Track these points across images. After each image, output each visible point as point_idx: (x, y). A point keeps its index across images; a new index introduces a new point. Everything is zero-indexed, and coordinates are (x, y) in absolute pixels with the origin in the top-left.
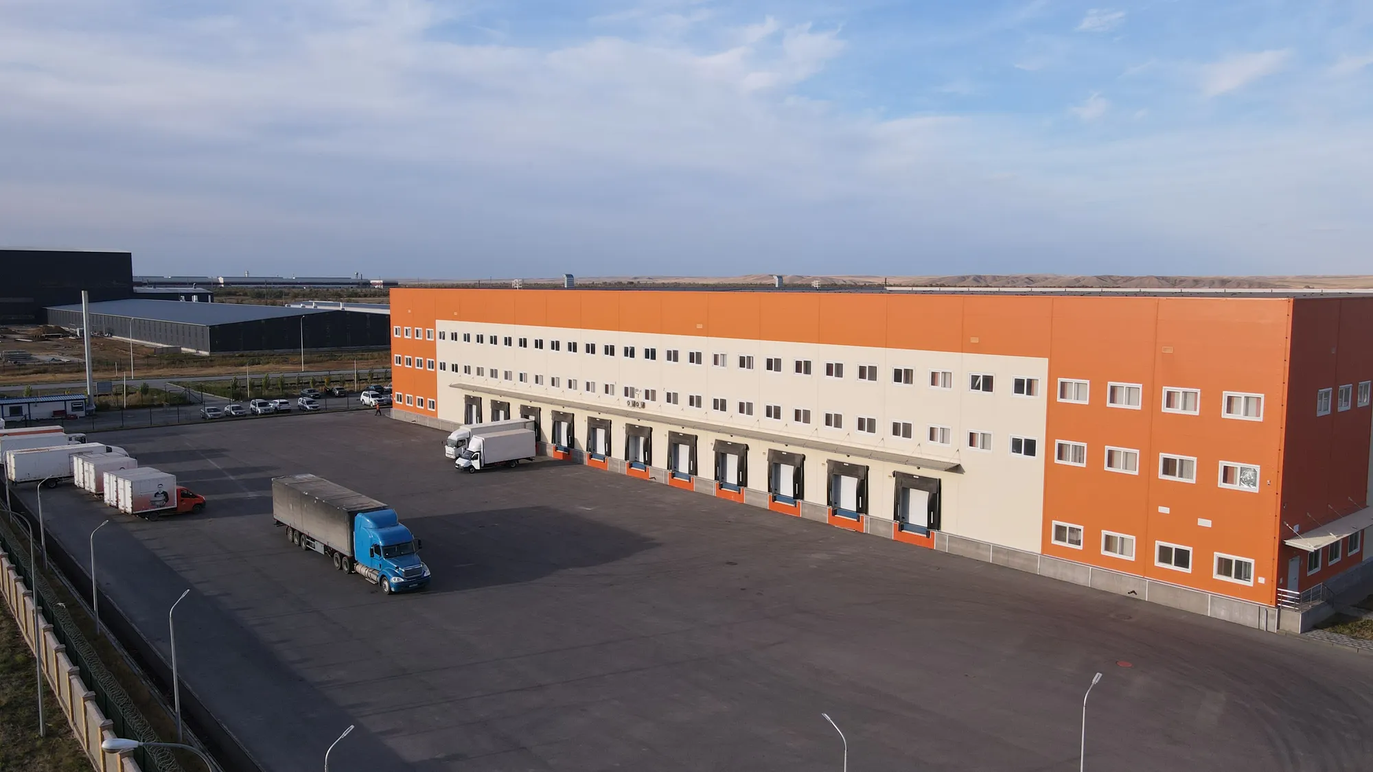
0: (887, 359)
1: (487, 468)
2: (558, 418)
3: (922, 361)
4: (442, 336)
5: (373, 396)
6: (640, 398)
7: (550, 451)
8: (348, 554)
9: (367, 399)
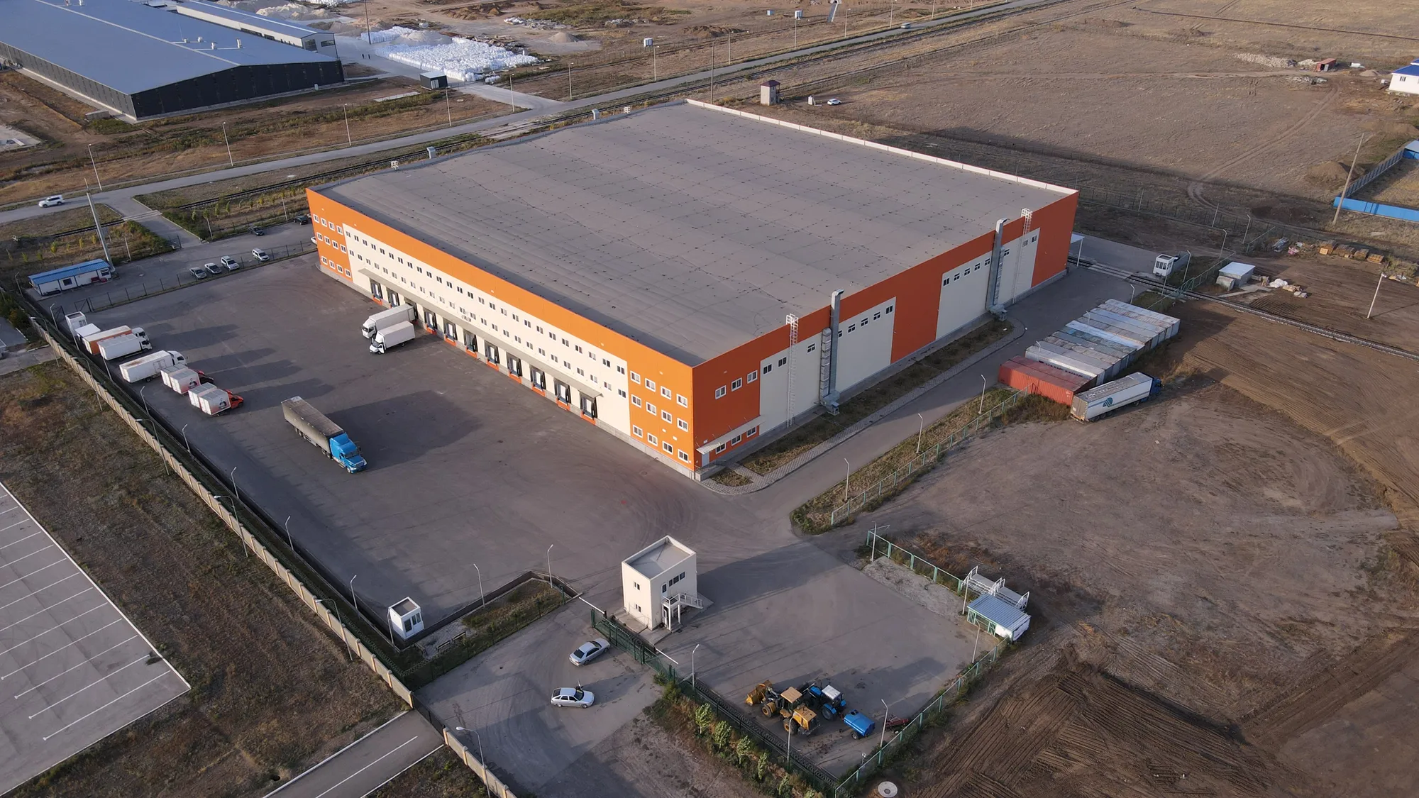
0: (572, 339)
1: (388, 350)
2: (427, 311)
3: (585, 346)
4: (349, 234)
6: (469, 316)
7: (425, 326)
8: (329, 452)
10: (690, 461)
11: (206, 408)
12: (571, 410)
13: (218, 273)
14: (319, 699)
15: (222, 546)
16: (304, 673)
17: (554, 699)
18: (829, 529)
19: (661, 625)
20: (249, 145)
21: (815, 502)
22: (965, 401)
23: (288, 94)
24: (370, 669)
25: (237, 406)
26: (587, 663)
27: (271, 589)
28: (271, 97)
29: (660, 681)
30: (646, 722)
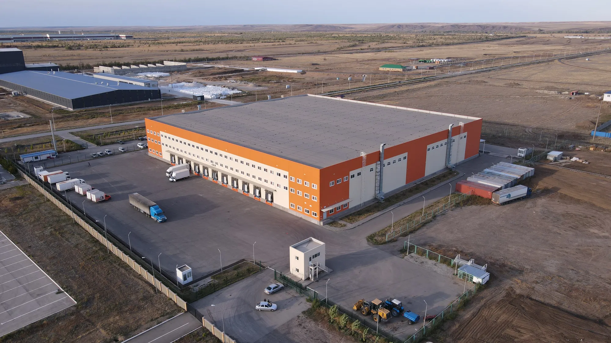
0: (264, 166)
1: (177, 180)
2: (196, 165)
3: (269, 168)
4: (162, 136)
5: (142, 145)
6: (215, 164)
7: (194, 172)
8: (149, 214)
9: (140, 145)
10: (318, 216)
11: (94, 199)
12: (261, 201)
13: (103, 156)
14: (140, 308)
15: (97, 249)
16: (133, 297)
17: (257, 307)
18: (385, 243)
19: (308, 279)
20: (120, 117)
21: (377, 233)
22: (442, 198)
23: (138, 102)
24: (166, 296)
25: (108, 199)
26: (273, 293)
27: (119, 265)
28: (130, 103)
29: (310, 300)
30: (304, 317)
